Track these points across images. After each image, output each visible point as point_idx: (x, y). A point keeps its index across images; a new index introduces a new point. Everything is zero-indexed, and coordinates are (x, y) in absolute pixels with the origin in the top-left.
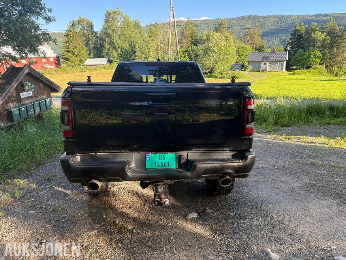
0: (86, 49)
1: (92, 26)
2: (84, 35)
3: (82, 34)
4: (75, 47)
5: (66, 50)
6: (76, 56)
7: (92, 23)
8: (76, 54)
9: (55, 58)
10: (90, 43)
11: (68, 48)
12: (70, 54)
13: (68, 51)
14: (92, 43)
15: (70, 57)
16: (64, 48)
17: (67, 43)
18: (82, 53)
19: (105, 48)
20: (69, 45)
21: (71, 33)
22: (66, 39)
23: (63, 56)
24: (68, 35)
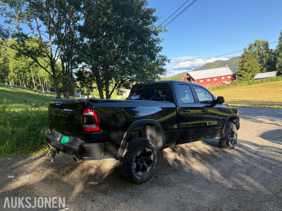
0: (260, 65)
1: (267, 45)
2: (259, 54)
3: (257, 53)
4: (249, 65)
5: (240, 68)
6: (249, 72)
7: (267, 43)
8: (249, 71)
9: (232, 75)
10: (264, 59)
11: (242, 67)
12: (244, 71)
13: (242, 69)
14: (266, 59)
15: (243, 73)
16: (240, 67)
17: (242, 63)
18: (254, 70)
19: (278, 62)
20: (243, 65)
21: (246, 55)
22: (241, 60)
23: (238, 74)
24: (244, 56)
